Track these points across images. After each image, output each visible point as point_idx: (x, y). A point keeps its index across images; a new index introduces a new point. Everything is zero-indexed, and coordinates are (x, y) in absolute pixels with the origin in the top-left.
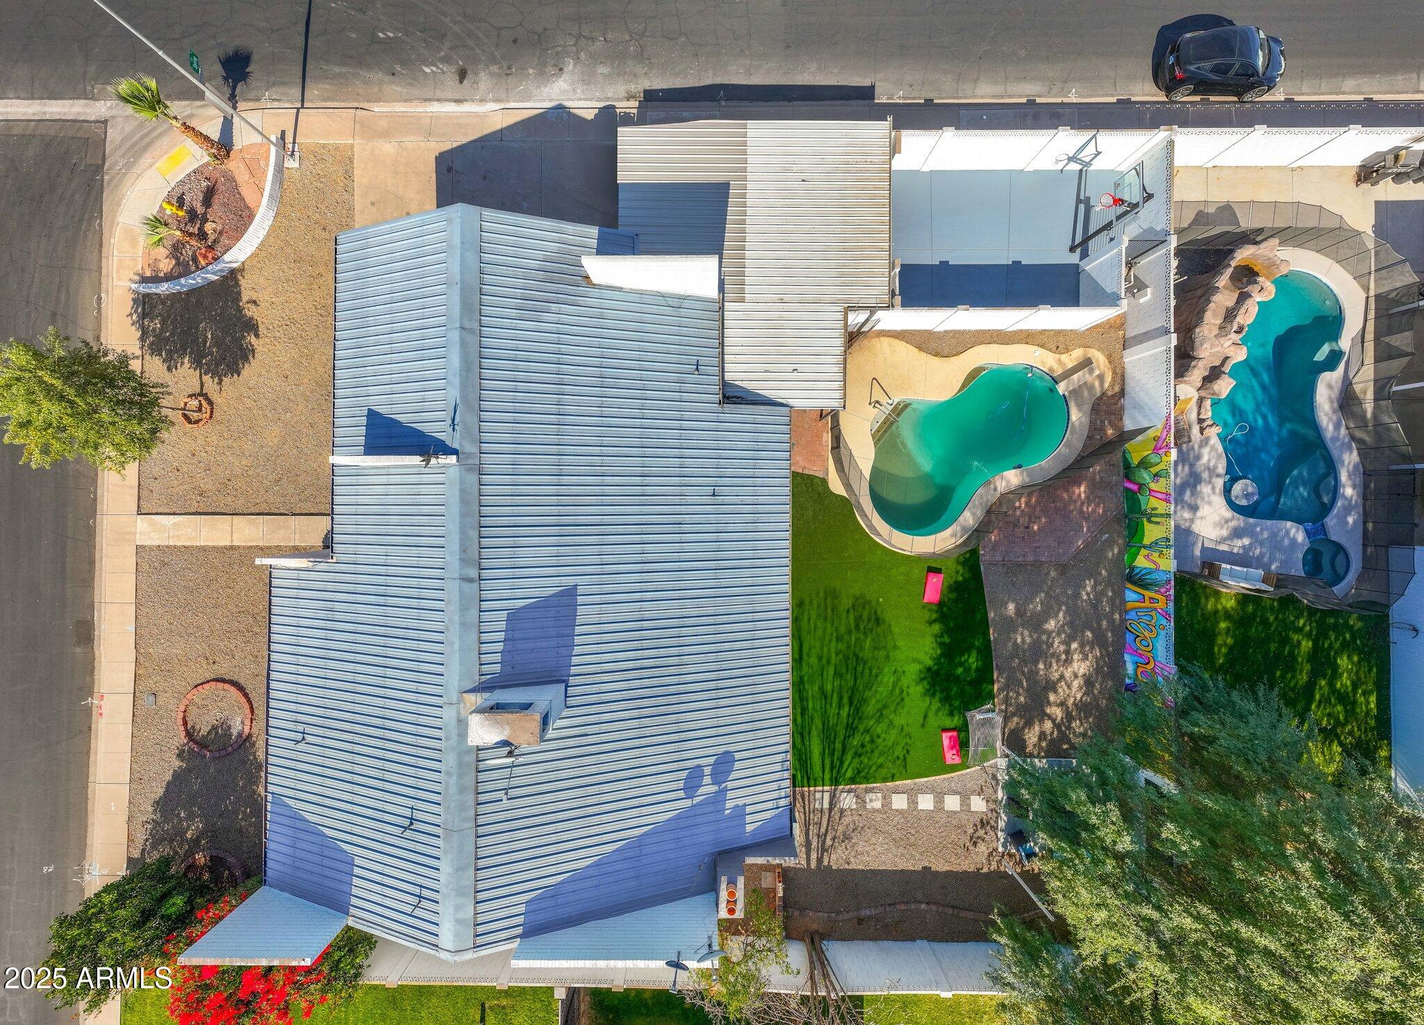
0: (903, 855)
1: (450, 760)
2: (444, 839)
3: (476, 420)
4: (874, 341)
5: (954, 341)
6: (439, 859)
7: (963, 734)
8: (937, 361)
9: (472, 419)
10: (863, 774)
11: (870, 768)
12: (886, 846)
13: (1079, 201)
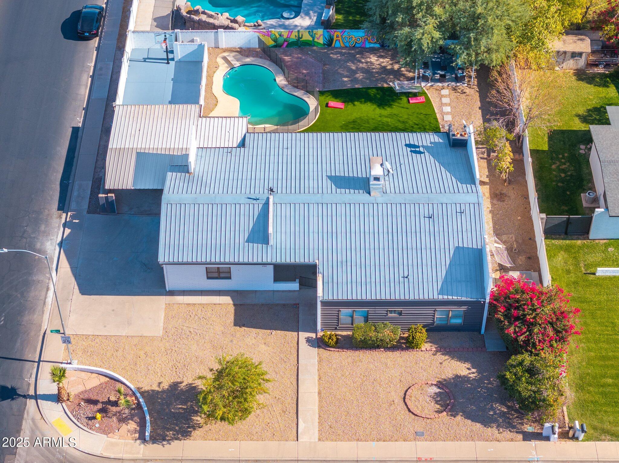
0: (475, 117)
5: (210, 99)
7: (409, 94)
8: (219, 105)
13: (145, 61)
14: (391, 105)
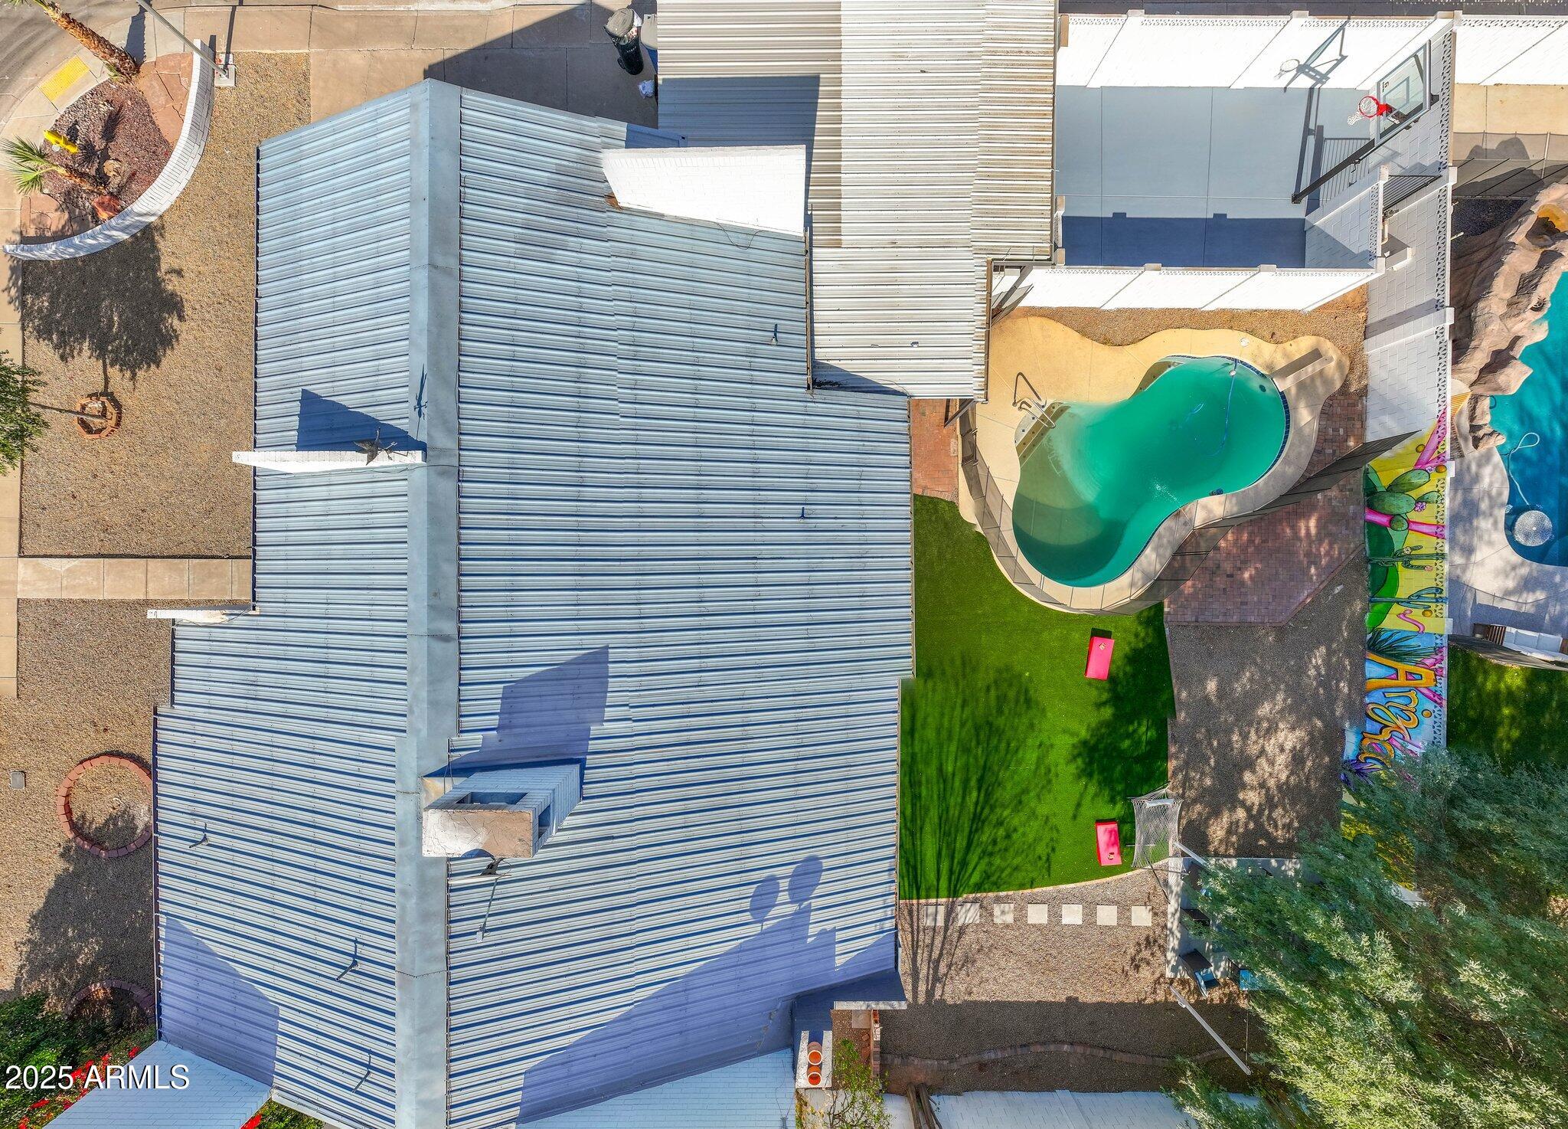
0: (1040, 983)
1: (406, 876)
2: (400, 988)
3: (453, 399)
4: (1021, 322)
5: (1130, 324)
6: (393, 1014)
7: (1126, 828)
8: (1104, 352)
9: (447, 399)
10: (994, 879)
11: (1002, 871)
12: (1018, 972)
13: (1307, 131)
14: (1090, 775)
